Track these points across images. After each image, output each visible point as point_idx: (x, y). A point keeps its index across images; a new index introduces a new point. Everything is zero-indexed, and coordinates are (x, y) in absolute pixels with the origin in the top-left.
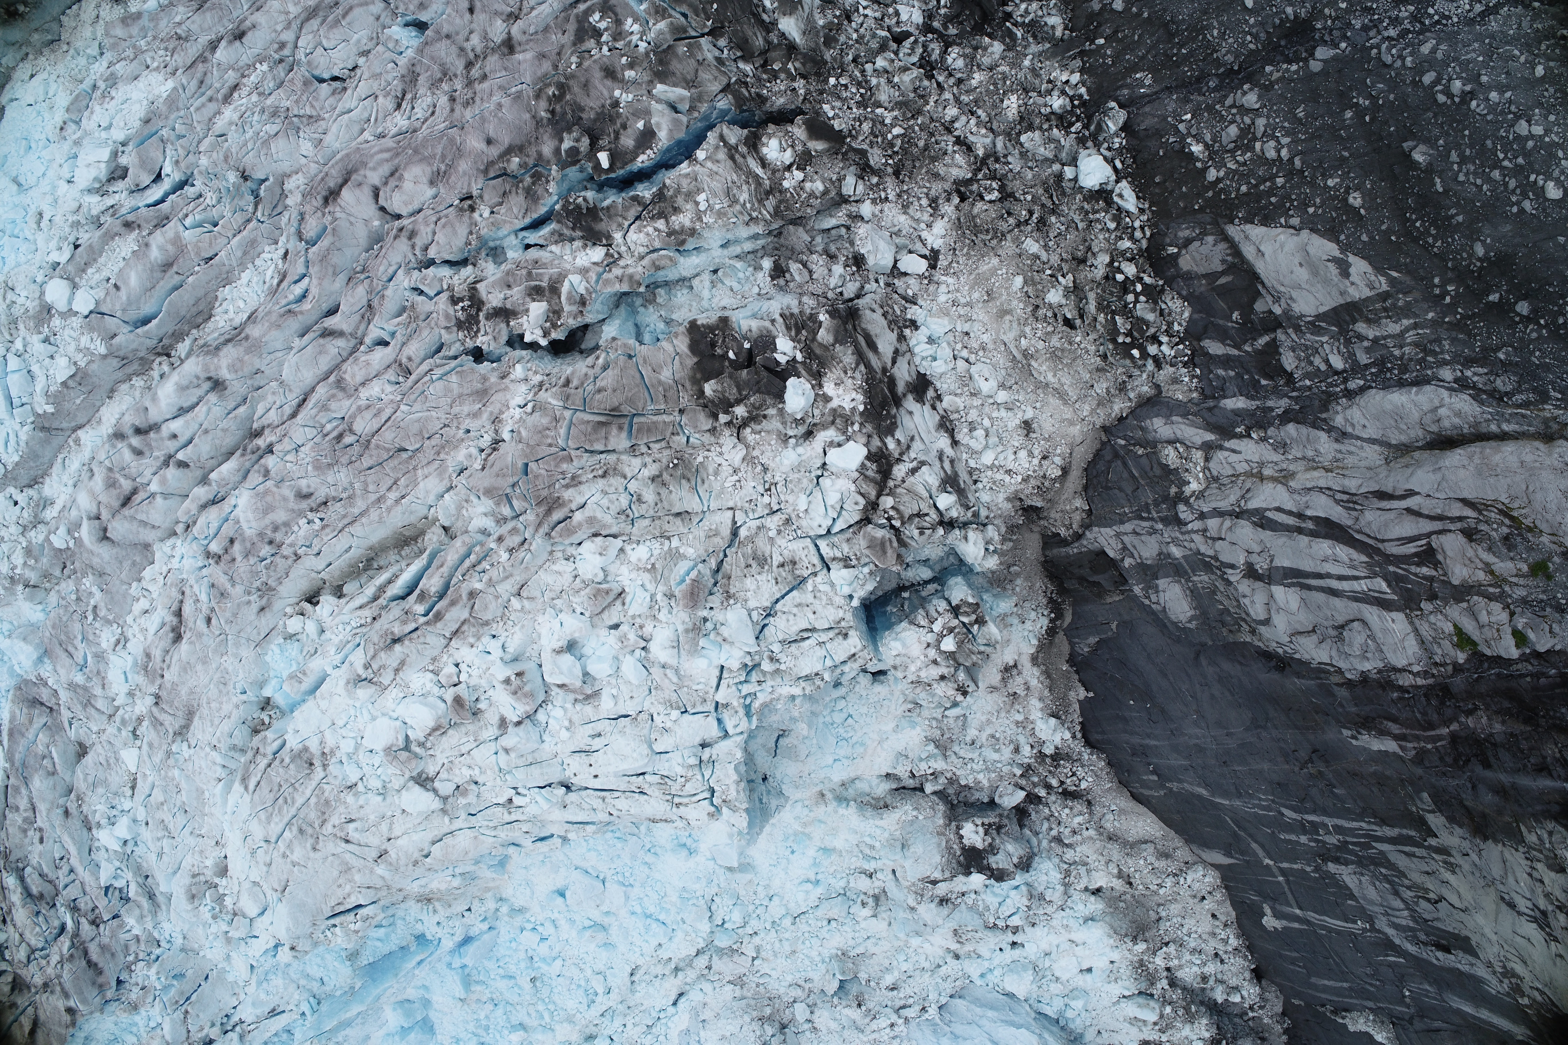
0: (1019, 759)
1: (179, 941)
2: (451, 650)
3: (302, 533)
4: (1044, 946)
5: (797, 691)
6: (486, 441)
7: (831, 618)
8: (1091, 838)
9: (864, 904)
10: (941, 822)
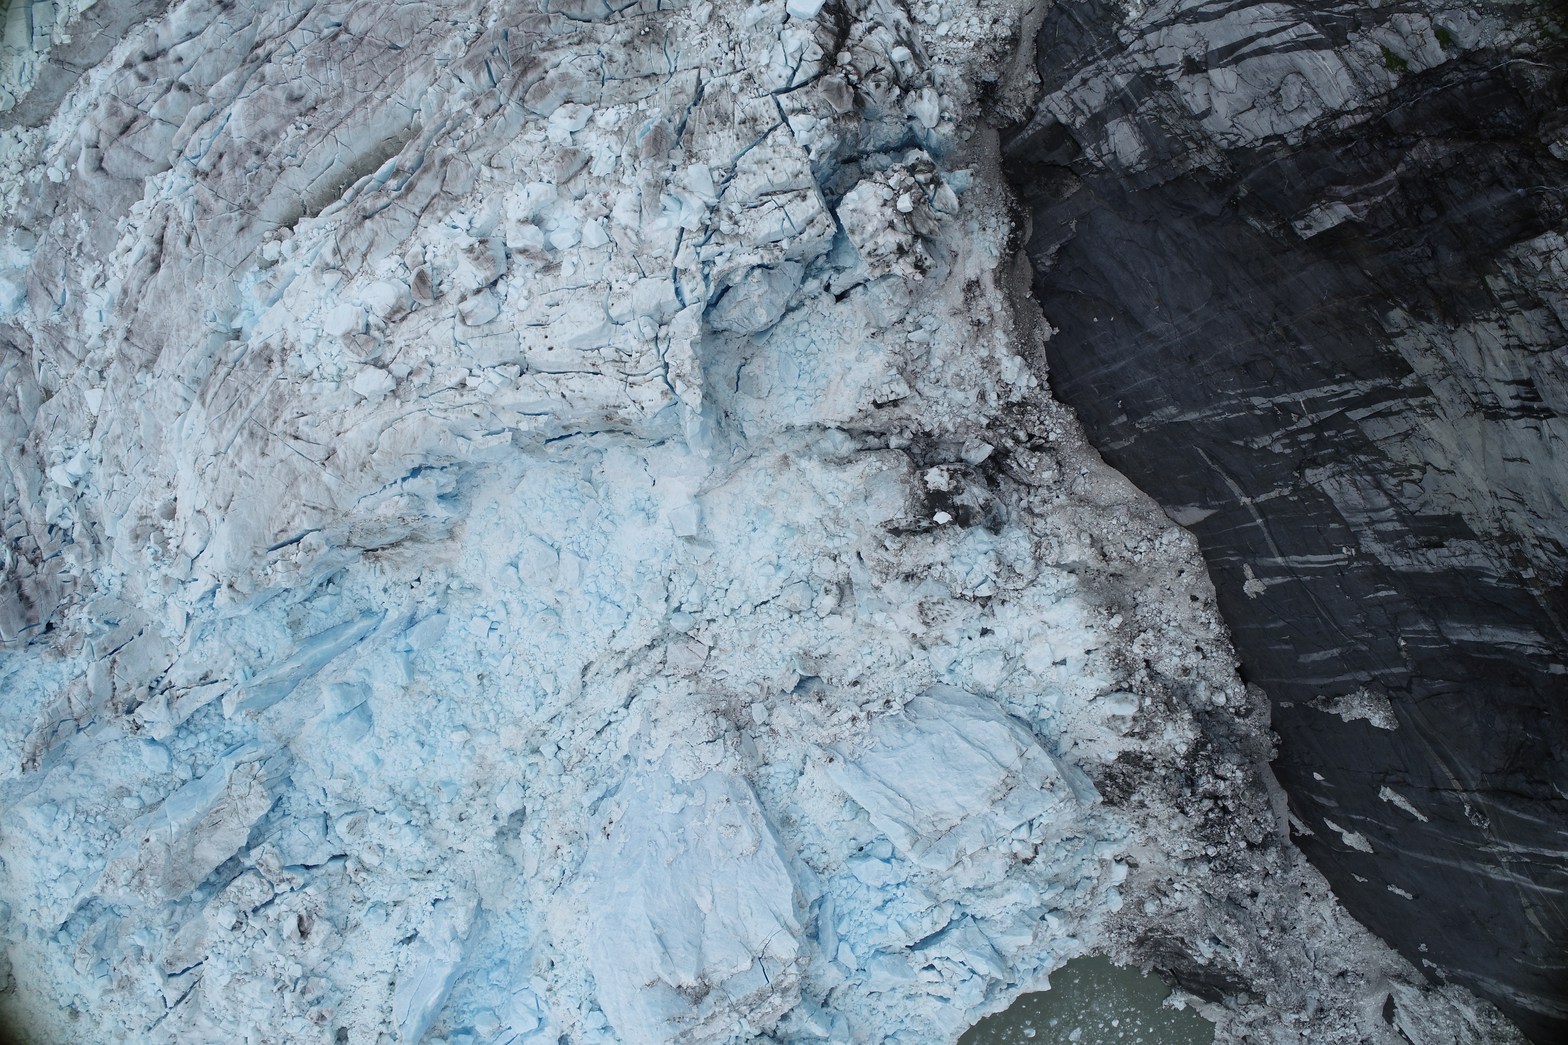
0: (985, 410)
1: (117, 588)
2: (420, 229)
3: (289, 140)
4: (1015, 633)
5: (755, 260)
6: (470, 34)
7: (789, 170)
8: (1062, 507)
9: (827, 591)
10: (905, 470)
